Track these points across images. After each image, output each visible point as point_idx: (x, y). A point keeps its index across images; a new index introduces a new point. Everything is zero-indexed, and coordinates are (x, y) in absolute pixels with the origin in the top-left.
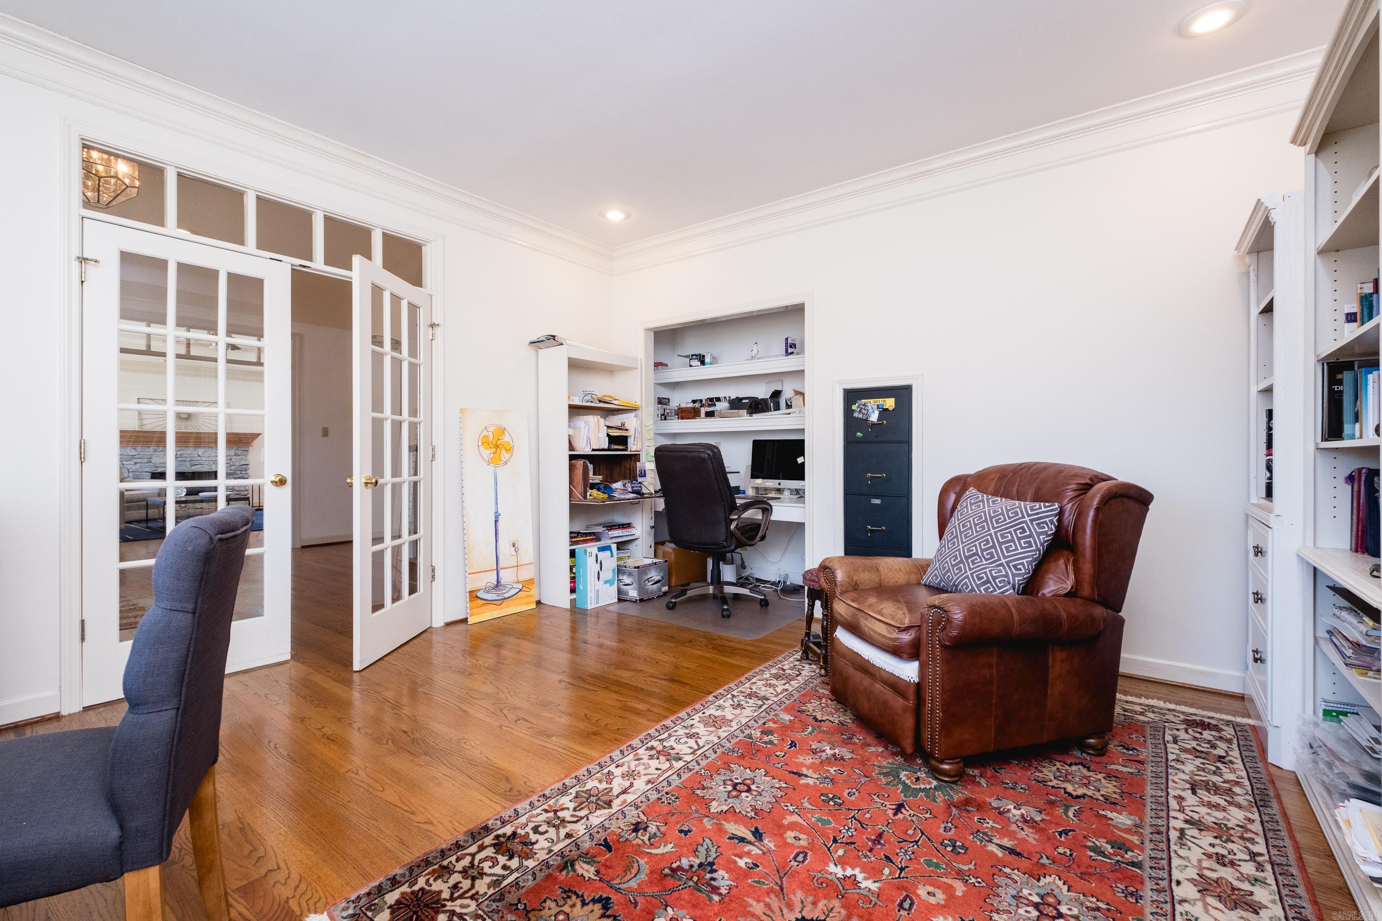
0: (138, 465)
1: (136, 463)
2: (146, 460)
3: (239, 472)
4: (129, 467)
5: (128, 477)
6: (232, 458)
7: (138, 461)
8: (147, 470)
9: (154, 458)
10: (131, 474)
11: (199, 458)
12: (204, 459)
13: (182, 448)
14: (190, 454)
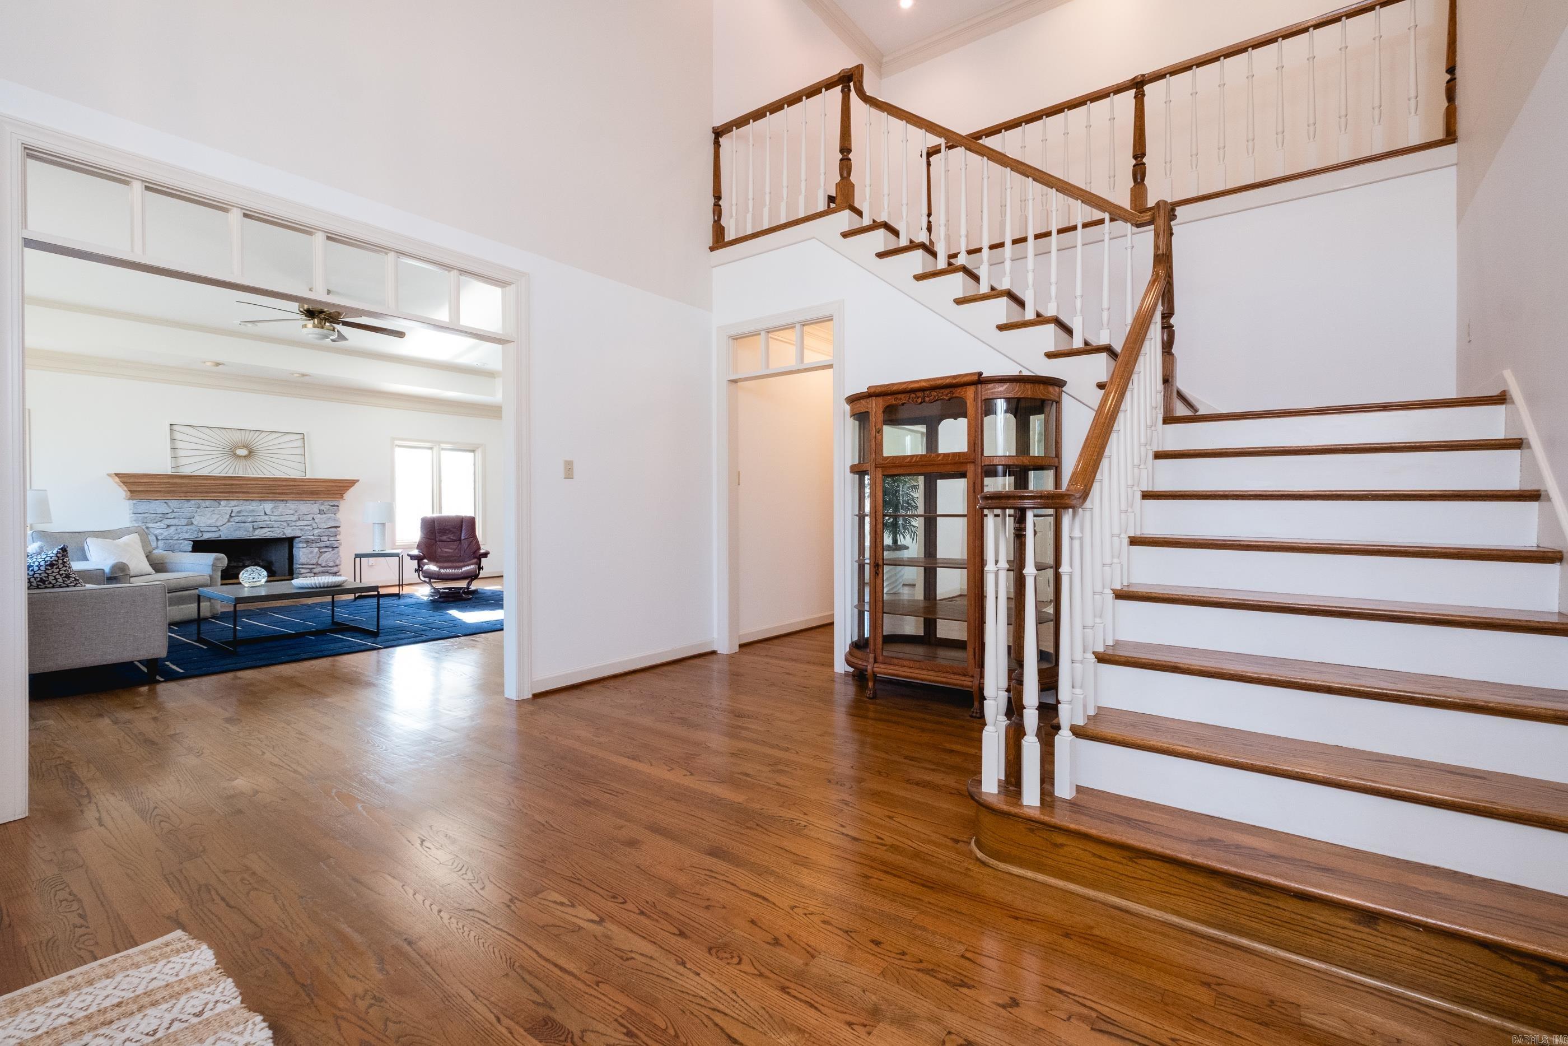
0: (173, 529)
1: (168, 526)
2: (184, 521)
3: (326, 538)
4: (157, 532)
5: (157, 547)
6: (315, 516)
7: (175, 522)
8: (187, 536)
9: (197, 518)
10: (161, 544)
11: (266, 518)
12: (273, 518)
13: (241, 502)
14: (253, 511)
